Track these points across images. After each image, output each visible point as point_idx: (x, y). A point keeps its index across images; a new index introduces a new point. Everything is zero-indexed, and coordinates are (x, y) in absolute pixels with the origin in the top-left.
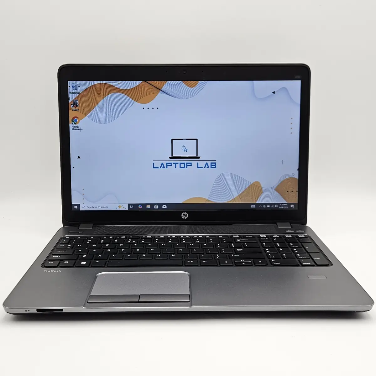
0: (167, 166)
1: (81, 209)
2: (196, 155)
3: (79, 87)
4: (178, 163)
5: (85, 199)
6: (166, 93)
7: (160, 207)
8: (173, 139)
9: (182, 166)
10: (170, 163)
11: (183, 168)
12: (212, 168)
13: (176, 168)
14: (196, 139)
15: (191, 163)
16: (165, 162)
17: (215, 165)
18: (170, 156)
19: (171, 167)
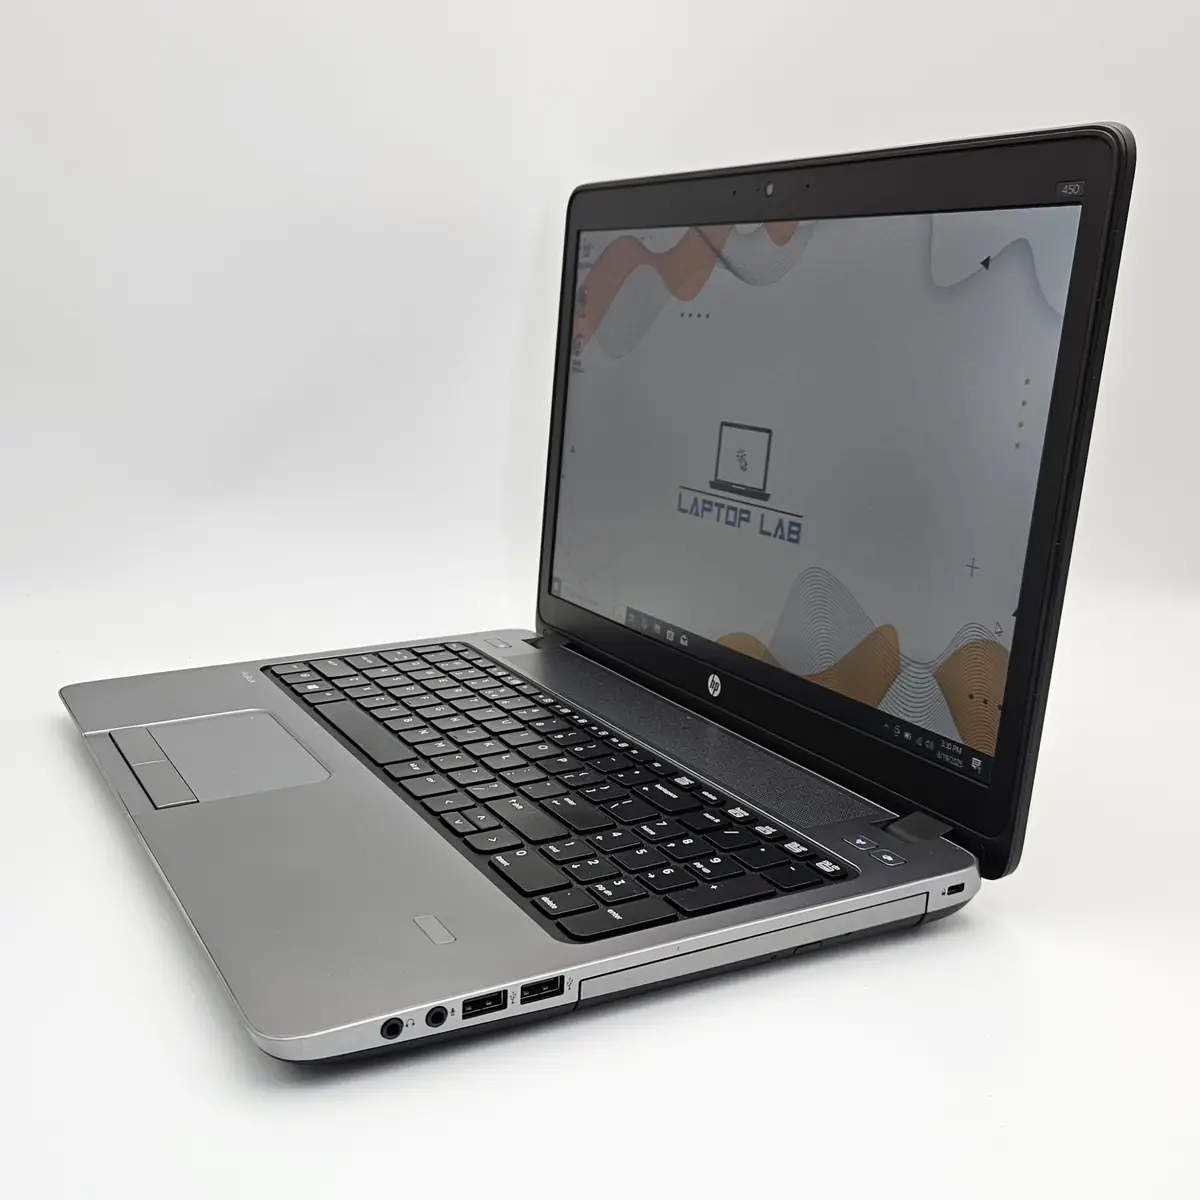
0: (704, 509)
1: (562, 595)
2: (762, 488)
4: (724, 506)
6: (728, 266)
7: (677, 638)
8: (724, 424)
9: (731, 519)
10: (710, 503)
11: (732, 524)
12: (790, 540)
13: (718, 520)
14: (769, 431)
15: (748, 512)
16: (701, 498)
17: (797, 533)
18: (713, 479)
19: (710, 517)
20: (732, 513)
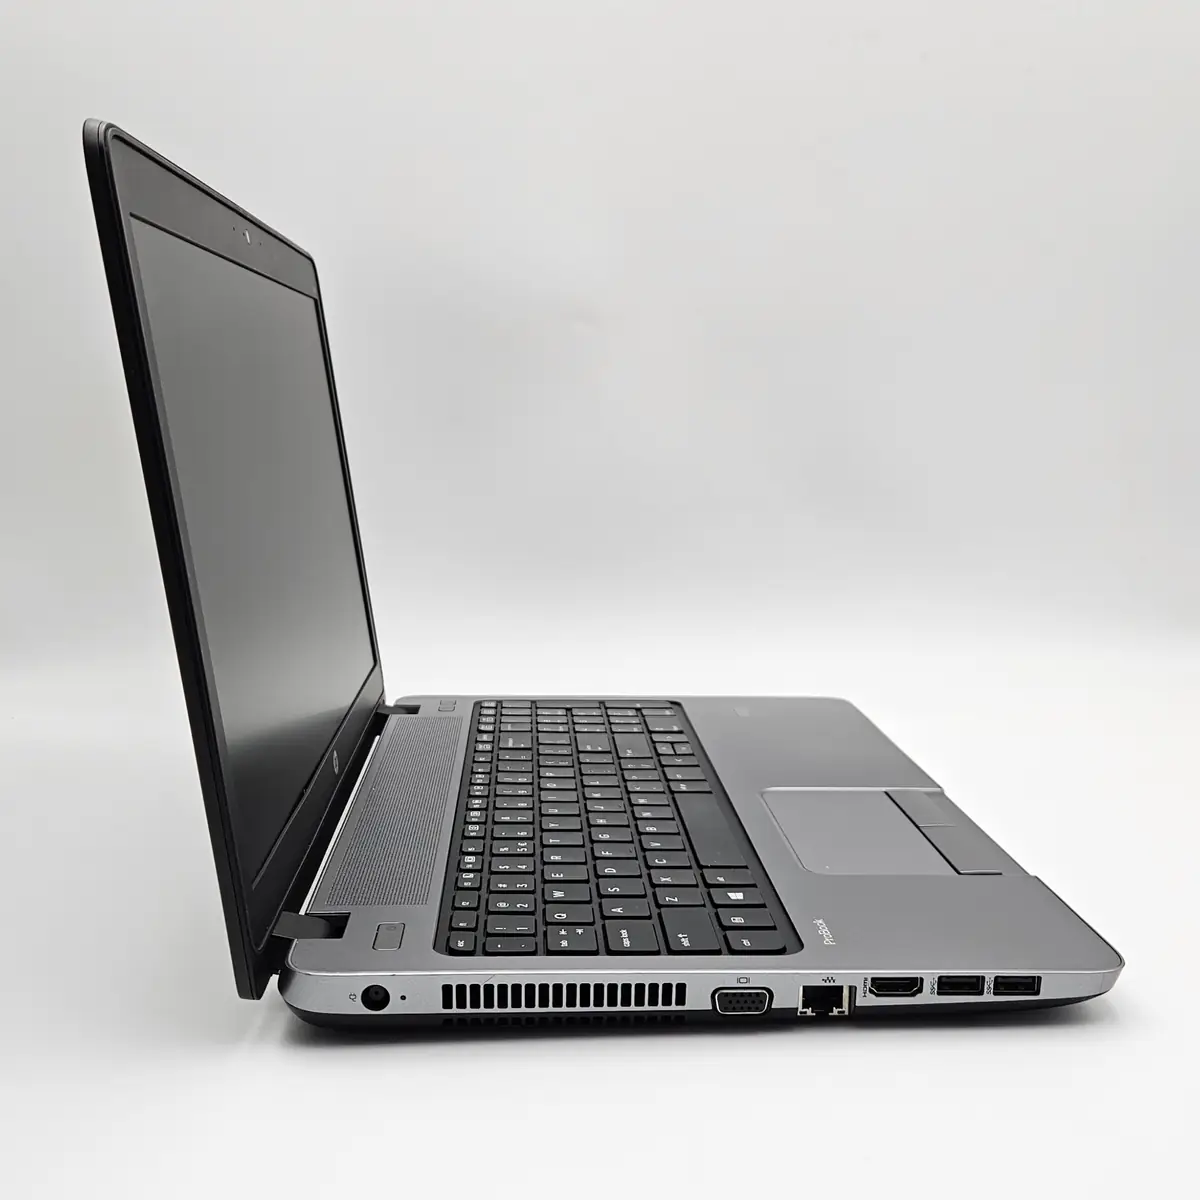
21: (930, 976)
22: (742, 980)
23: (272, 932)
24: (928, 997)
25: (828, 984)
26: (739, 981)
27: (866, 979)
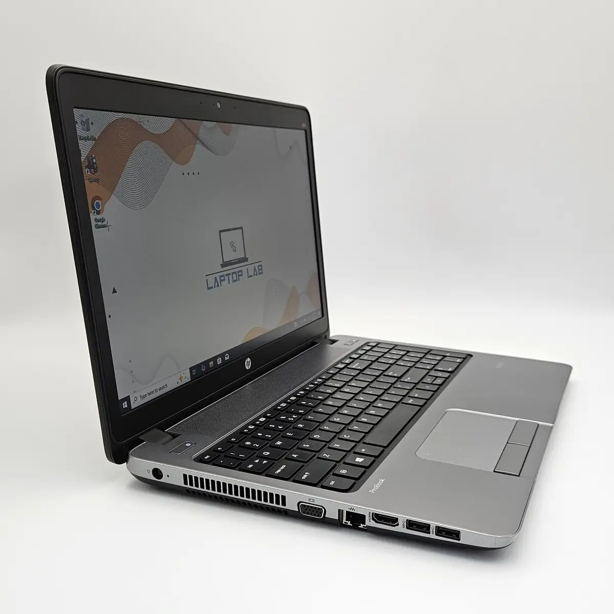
0: (221, 281)
1: (133, 406)
2: (244, 256)
3: (92, 124)
4: (230, 274)
5: (135, 382)
6: (203, 144)
7: (223, 359)
8: (220, 231)
9: (235, 279)
10: (223, 276)
11: (236, 281)
12: (260, 274)
13: (229, 283)
14: (241, 228)
15: (241, 271)
16: (218, 276)
17: (261, 269)
18: (222, 263)
19: (225, 283)
20: (234, 275)
21: (402, 518)
22: (311, 500)
23: (139, 436)
24: (401, 528)
25: (351, 511)
26: (309, 500)
27: (370, 513)
